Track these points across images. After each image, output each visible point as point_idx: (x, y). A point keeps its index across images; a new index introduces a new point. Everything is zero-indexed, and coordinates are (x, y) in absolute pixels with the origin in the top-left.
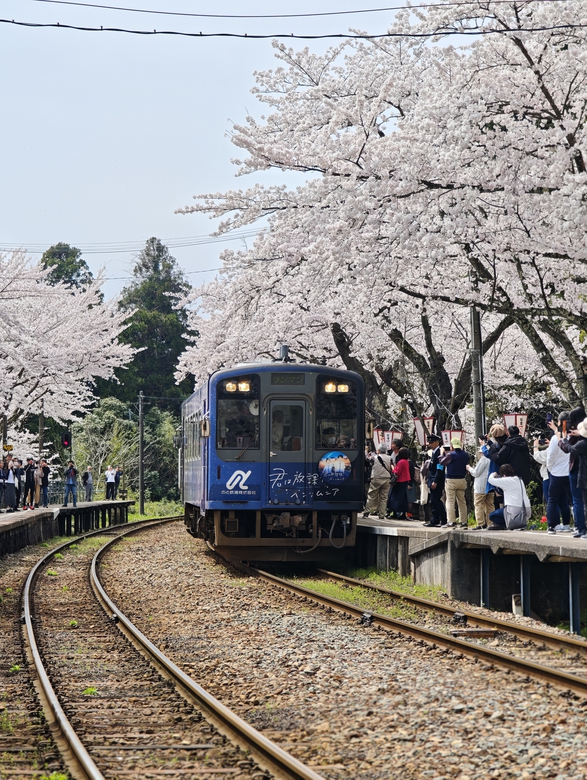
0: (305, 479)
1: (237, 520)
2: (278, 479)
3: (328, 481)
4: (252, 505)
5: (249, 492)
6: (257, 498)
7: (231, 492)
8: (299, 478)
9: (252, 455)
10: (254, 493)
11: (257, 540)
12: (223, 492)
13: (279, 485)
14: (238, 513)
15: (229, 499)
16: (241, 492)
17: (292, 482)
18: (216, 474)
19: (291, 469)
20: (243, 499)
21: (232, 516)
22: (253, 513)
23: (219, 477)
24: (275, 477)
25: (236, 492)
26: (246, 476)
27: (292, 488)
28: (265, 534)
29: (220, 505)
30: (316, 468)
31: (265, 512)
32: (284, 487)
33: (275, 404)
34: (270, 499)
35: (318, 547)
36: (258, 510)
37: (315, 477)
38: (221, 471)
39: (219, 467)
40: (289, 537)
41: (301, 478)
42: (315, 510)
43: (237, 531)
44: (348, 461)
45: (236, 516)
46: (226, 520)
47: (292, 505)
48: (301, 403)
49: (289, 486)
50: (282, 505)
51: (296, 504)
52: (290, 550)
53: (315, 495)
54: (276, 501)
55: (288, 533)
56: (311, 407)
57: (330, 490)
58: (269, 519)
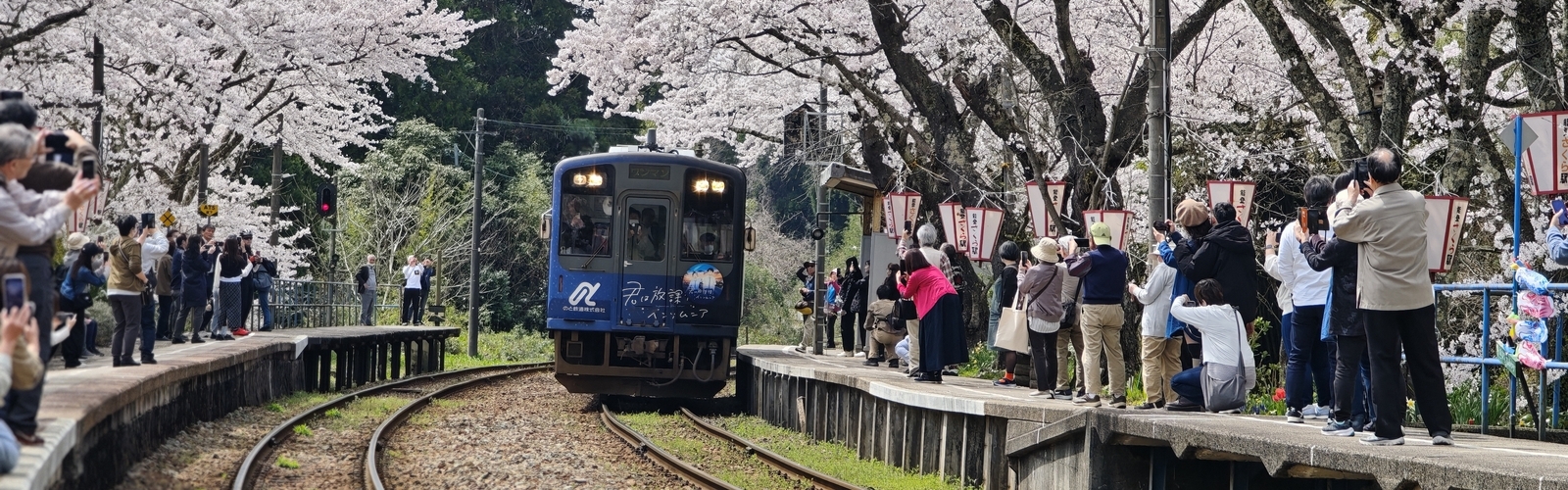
0: (666, 296)
1: (582, 343)
2: (632, 294)
3: (695, 299)
4: (600, 325)
5: (597, 310)
6: (606, 317)
7: (575, 309)
8: (659, 294)
9: (602, 264)
10: (603, 310)
11: (605, 369)
12: (565, 308)
13: (634, 302)
14: (582, 334)
15: (572, 317)
16: (587, 309)
17: (650, 299)
18: (557, 286)
19: (649, 283)
20: (590, 317)
21: (575, 338)
22: (600, 335)
23: (561, 290)
24: (630, 292)
25: (581, 309)
26: (594, 289)
27: (649, 307)
28: (615, 361)
29: (562, 324)
30: (680, 284)
31: (616, 335)
32: (639, 305)
33: (632, 202)
34: (622, 319)
35: (678, 380)
36: (607, 332)
37: (678, 294)
38: (564, 283)
39: (561, 277)
40: (643, 366)
41: (661, 294)
42: (677, 335)
43: (581, 356)
44: (720, 276)
45: (580, 338)
46: (568, 342)
47: (649, 327)
48: (664, 203)
49: (646, 304)
50: (637, 327)
51: (654, 326)
52: (645, 382)
53: (677, 315)
54: (629, 322)
55: (642, 361)
56: (676, 208)
57: (696, 311)
58: (620, 344)
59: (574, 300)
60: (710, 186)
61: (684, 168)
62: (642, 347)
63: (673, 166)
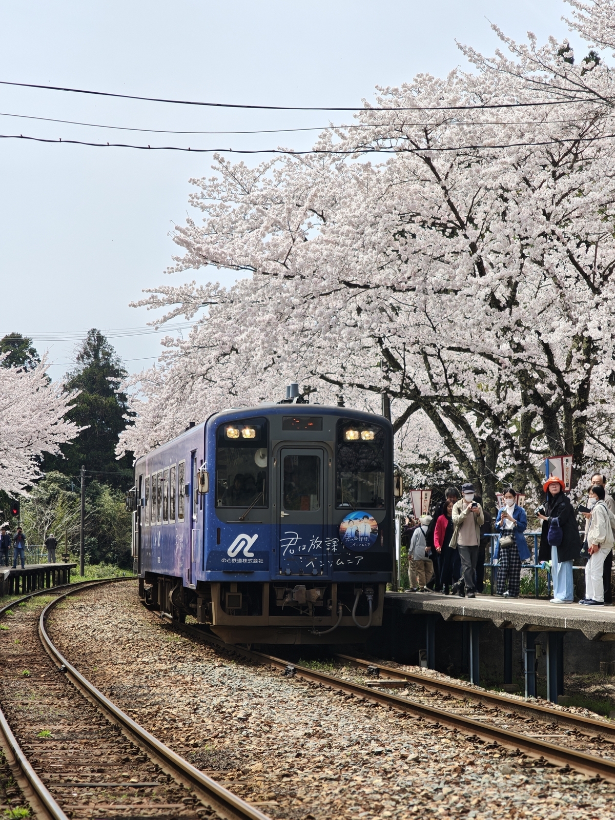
0: (323, 545)
1: (241, 594)
2: (290, 543)
3: (350, 547)
4: (259, 576)
5: (256, 561)
6: (265, 567)
7: (234, 561)
8: (316, 543)
9: (259, 515)
10: (261, 561)
11: (265, 619)
12: (224, 560)
13: (292, 552)
14: (241, 586)
15: (231, 569)
16: (245, 560)
17: (307, 548)
18: (215, 539)
19: (307, 532)
20: (248, 568)
21: (234, 589)
22: (259, 586)
23: (218, 542)
24: (287, 542)
25: (240, 561)
26: (252, 540)
27: (307, 556)
28: (275, 610)
29: (221, 577)
30: (337, 532)
31: (274, 585)
32: (297, 554)
33: (286, 453)
34: (280, 569)
35: (338, 627)
36: (267, 582)
37: (335, 542)
38: (221, 535)
39: (219, 530)
40: (304, 614)
41: (318, 543)
42: (334, 583)
43: (241, 608)
44: (375, 523)
45: (239, 590)
46: (227, 594)
47: (307, 577)
48: (318, 453)
49: (303, 553)
50: (296, 576)
51: (312, 575)
52: (305, 630)
53: (334, 564)
54: (288, 571)
55: (303, 610)
56: (330, 458)
57: (352, 558)
58: (280, 593)
59: (233, 552)
60: (360, 435)
61: (337, 418)
62: (304, 596)
63: (325, 417)
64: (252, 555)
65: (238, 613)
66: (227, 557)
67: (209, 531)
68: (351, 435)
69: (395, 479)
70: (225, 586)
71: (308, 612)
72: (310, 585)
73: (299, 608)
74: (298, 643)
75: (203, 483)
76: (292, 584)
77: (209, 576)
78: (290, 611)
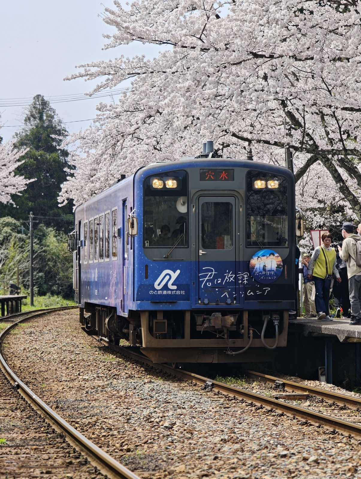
3: (260, 279)
34: (199, 299)
35: (250, 348)
36: (188, 311)
37: (246, 276)
38: (149, 271)
39: (147, 267)
40: (220, 338)
41: (232, 277)
42: (246, 310)
43: (166, 332)
44: (280, 259)
45: (164, 317)
46: (155, 321)
47: (222, 305)
48: (231, 200)
49: (219, 286)
50: (213, 305)
51: (227, 304)
52: (221, 351)
53: (246, 294)
54: (206, 301)
55: (219, 334)
56: (241, 204)
57: (260, 289)
58: (199, 320)
59: (159, 285)
60: (266, 184)
61: (246, 170)
62: (220, 322)
63: (236, 169)
64: (175, 287)
65: (164, 337)
66: (154, 289)
67: (139, 268)
68: (259, 184)
69: (297, 221)
70: (152, 314)
71: (224, 335)
72: (225, 312)
73: (216, 332)
74: (215, 362)
75: (132, 227)
76: (209, 312)
77: (139, 306)
78: (208, 334)
